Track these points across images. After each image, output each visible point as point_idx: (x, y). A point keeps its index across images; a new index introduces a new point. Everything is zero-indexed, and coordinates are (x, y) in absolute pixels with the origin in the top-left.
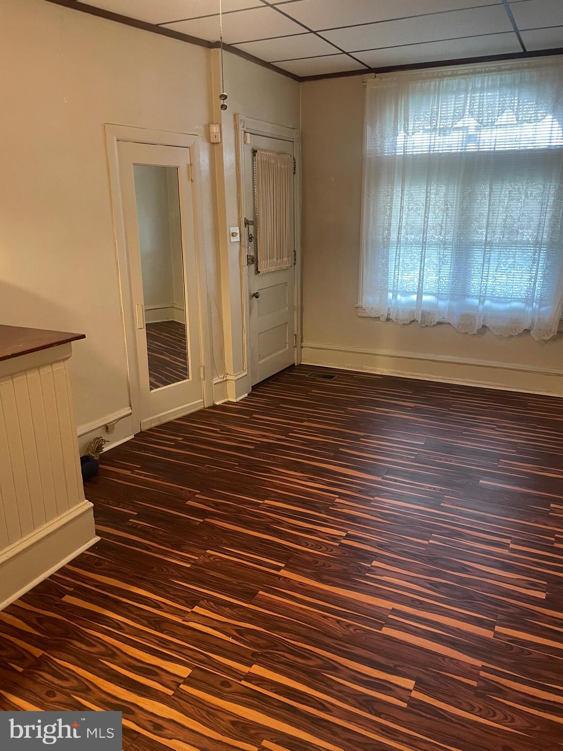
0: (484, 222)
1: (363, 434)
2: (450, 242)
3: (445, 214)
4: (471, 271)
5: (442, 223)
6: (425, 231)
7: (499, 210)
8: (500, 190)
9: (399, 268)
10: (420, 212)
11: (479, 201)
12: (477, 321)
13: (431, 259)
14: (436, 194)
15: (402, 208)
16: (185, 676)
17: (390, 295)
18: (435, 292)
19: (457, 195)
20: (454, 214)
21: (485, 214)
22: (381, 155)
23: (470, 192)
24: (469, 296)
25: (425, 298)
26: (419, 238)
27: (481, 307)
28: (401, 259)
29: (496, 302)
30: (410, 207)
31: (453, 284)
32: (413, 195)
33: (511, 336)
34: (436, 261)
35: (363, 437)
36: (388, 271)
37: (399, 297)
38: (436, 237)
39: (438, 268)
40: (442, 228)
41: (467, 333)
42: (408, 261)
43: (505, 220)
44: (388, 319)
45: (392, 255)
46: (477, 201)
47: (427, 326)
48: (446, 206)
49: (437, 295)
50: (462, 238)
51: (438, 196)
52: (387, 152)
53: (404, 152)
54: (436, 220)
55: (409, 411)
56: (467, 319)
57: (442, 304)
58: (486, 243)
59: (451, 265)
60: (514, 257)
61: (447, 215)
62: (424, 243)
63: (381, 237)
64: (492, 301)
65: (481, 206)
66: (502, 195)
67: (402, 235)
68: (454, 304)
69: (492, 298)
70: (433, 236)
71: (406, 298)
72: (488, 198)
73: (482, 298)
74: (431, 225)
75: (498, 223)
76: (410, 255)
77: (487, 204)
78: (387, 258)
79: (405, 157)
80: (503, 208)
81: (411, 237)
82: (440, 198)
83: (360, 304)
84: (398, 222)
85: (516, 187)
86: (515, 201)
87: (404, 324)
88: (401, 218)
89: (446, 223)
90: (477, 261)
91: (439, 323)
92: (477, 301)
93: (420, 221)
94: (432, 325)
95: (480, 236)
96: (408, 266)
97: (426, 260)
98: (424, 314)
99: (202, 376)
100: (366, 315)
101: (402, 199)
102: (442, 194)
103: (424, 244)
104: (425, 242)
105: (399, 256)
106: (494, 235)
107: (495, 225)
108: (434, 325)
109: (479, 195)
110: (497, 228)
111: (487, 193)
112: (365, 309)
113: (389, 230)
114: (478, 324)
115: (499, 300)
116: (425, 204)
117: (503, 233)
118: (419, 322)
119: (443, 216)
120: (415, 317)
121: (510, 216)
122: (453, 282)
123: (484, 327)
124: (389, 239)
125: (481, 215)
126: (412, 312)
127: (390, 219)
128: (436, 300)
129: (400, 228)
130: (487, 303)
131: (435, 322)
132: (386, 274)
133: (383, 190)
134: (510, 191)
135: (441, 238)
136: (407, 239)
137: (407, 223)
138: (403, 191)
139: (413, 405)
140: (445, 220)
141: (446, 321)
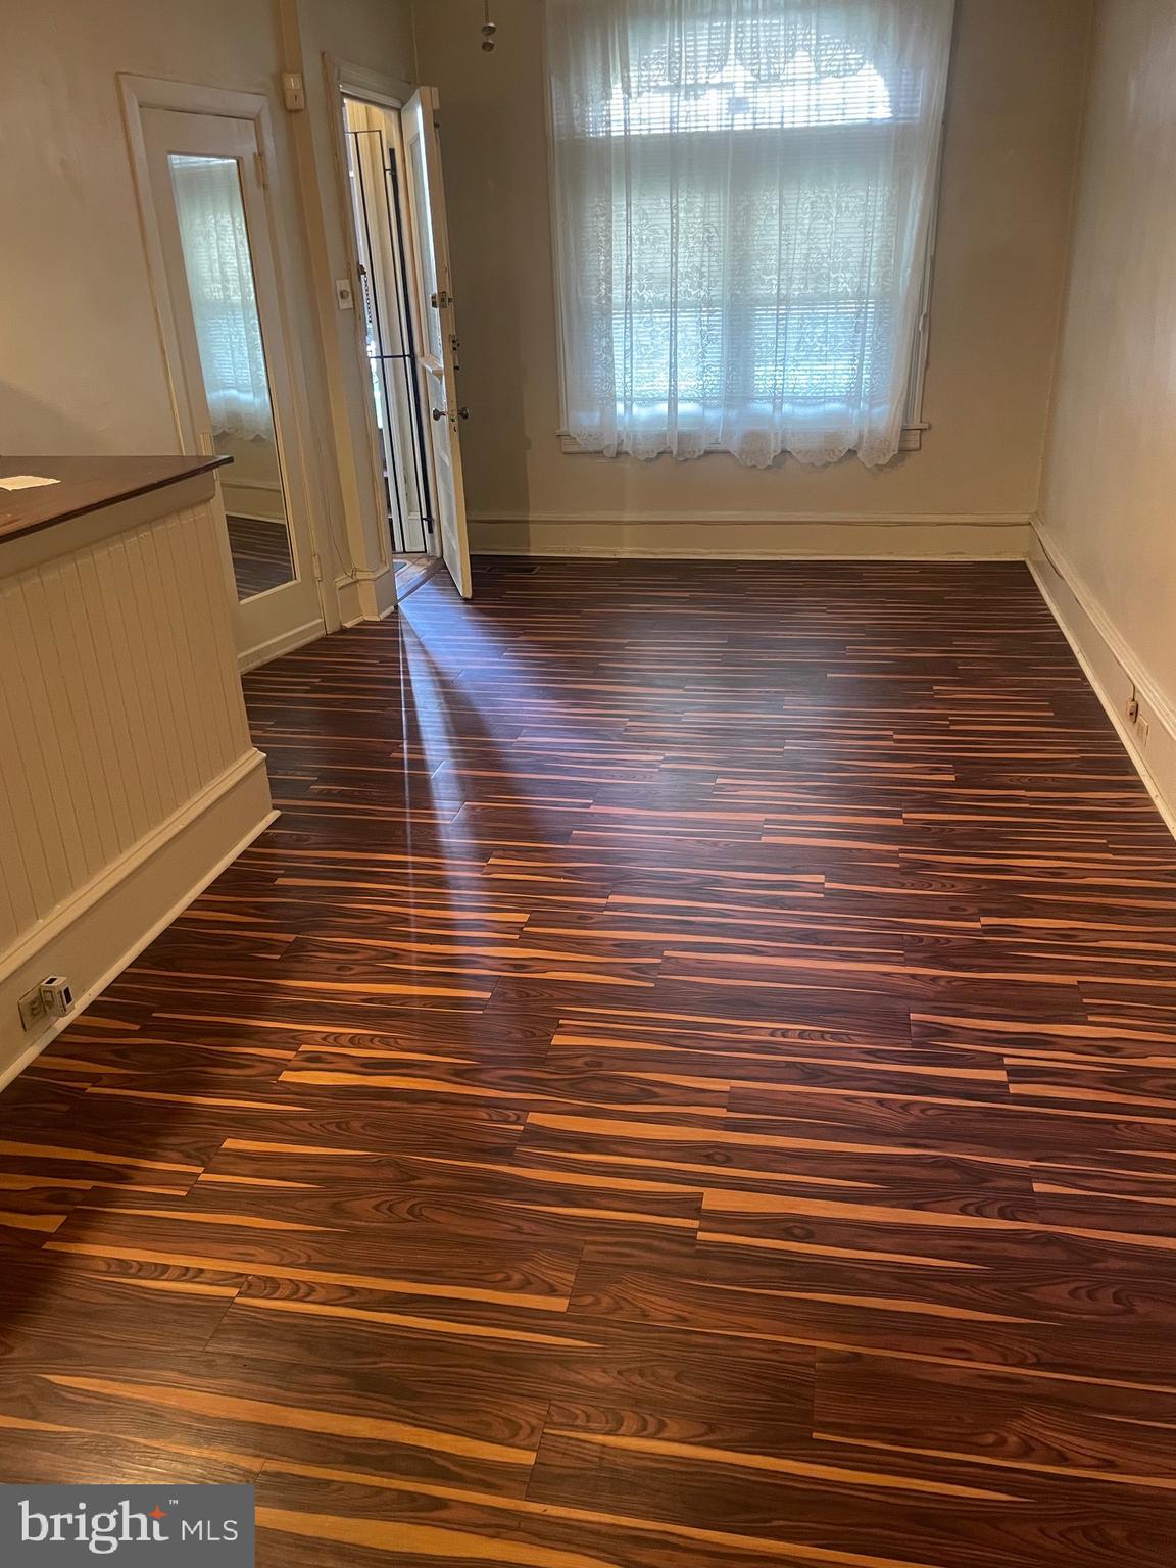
0: (773, 262)
1: (626, 641)
2: (719, 301)
3: (707, 249)
4: (755, 353)
5: (702, 266)
6: (674, 283)
7: (796, 239)
8: (796, 201)
9: (632, 355)
10: (662, 246)
11: (762, 223)
12: (772, 441)
13: (686, 335)
14: (687, 212)
15: (629, 238)
16: (525, 920)
17: (620, 408)
18: (696, 395)
19: (724, 212)
20: (721, 249)
21: (773, 247)
22: (582, 137)
23: (747, 206)
24: (754, 399)
25: (683, 408)
26: (665, 295)
27: (777, 416)
28: (634, 338)
29: (801, 405)
30: (644, 237)
31: (728, 378)
32: (647, 214)
33: (828, 464)
34: (696, 339)
35: (628, 645)
36: (613, 361)
37: (635, 409)
38: (693, 293)
39: (701, 350)
40: (702, 275)
41: (755, 466)
42: (646, 340)
43: (807, 256)
44: (618, 454)
45: (618, 332)
46: (759, 222)
47: (687, 460)
48: (707, 234)
49: (703, 400)
50: (739, 292)
51: (691, 215)
52: (595, 129)
53: (625, 130)
54: (690, 260)
55: (684, 603)
56: (755, 439)
57: (711, 415)
58: (781, 300)
59: (722, 344)
60: (826, 323)
61: (710, 251)
62: (674, 305)
63: (594, 297)
64: (794, 404)
65: (767, 233)
66: (800, 211)
67: (633, 291)
68: (733, 414)
69: (793, 401)
70: (686, 291)
71: (650, 409)
72: (777, 217)
73: (777, 399)
74: (681, 270)
75: (796, 261)
76: (650, 329)
77: (777, 227)
78: (609, 335)
79: (627, 138)
80: (802, 233)
81: (648, 295)
82: (695, 217)
83: (564, 429)
84: (624, 267)
85: (823, 195)
86: (821, 221)
87: (647, 460)
88: (629, 258)
89: (710, 267)
90: (766, 334)
91: (708, 453)
92: (768, 408)
93: (662, 265)
94: (696, 457)
95: (767, 286)
96: (649, 350)
97: (680, 336)
98: (683, 438)
99: (317, 573)
100: (575, 449)
101: (628, 222)
102: (698, 210)
103: (674, 307)
104: (676, 302)
105: (631, 333)
106: (791, 285)
107: (791, 266)
108: (700, 457)
109: (761, 212)
110: (795, 272)
111: (774, 207)
112: (575, 438)
113: (609, 282)
114: (774, 447)
115: (807, 401)
116: (669, 231)
117: (805, 280)
118: (675, 453)
119: (703, 252)
120: (668, 445)
121: (816, 248)
122: (728, 375)
123: (784, 452)
124: (610, 299)
125: (767, 247)
126: (662, 436)
127: (609, 261)
128: (701, 411)
129: (629, 278)
130: (786, 408)
131: (700, 451)
132: (609, 367)
133: (591, 205)
134: (812, 202)
135: (703, 293)
136: (642, 298)
137: (640, 269)
138: (629, 205)
139: (687, 595)
140: (707, 259)
141: (720, 448)
